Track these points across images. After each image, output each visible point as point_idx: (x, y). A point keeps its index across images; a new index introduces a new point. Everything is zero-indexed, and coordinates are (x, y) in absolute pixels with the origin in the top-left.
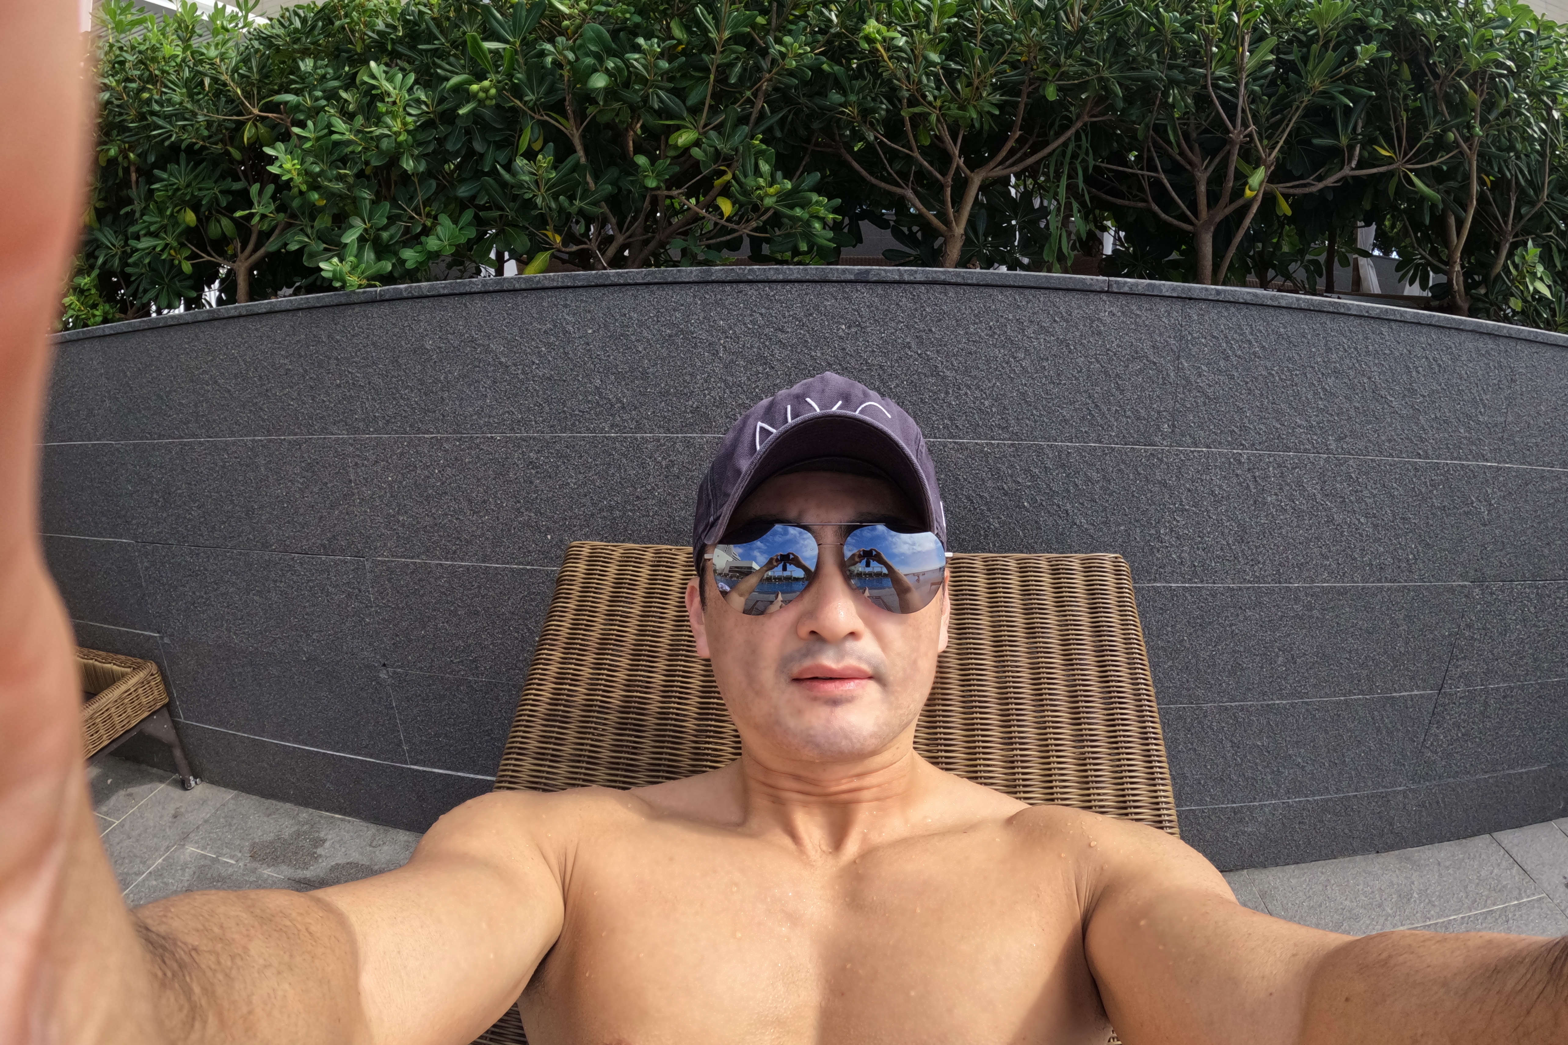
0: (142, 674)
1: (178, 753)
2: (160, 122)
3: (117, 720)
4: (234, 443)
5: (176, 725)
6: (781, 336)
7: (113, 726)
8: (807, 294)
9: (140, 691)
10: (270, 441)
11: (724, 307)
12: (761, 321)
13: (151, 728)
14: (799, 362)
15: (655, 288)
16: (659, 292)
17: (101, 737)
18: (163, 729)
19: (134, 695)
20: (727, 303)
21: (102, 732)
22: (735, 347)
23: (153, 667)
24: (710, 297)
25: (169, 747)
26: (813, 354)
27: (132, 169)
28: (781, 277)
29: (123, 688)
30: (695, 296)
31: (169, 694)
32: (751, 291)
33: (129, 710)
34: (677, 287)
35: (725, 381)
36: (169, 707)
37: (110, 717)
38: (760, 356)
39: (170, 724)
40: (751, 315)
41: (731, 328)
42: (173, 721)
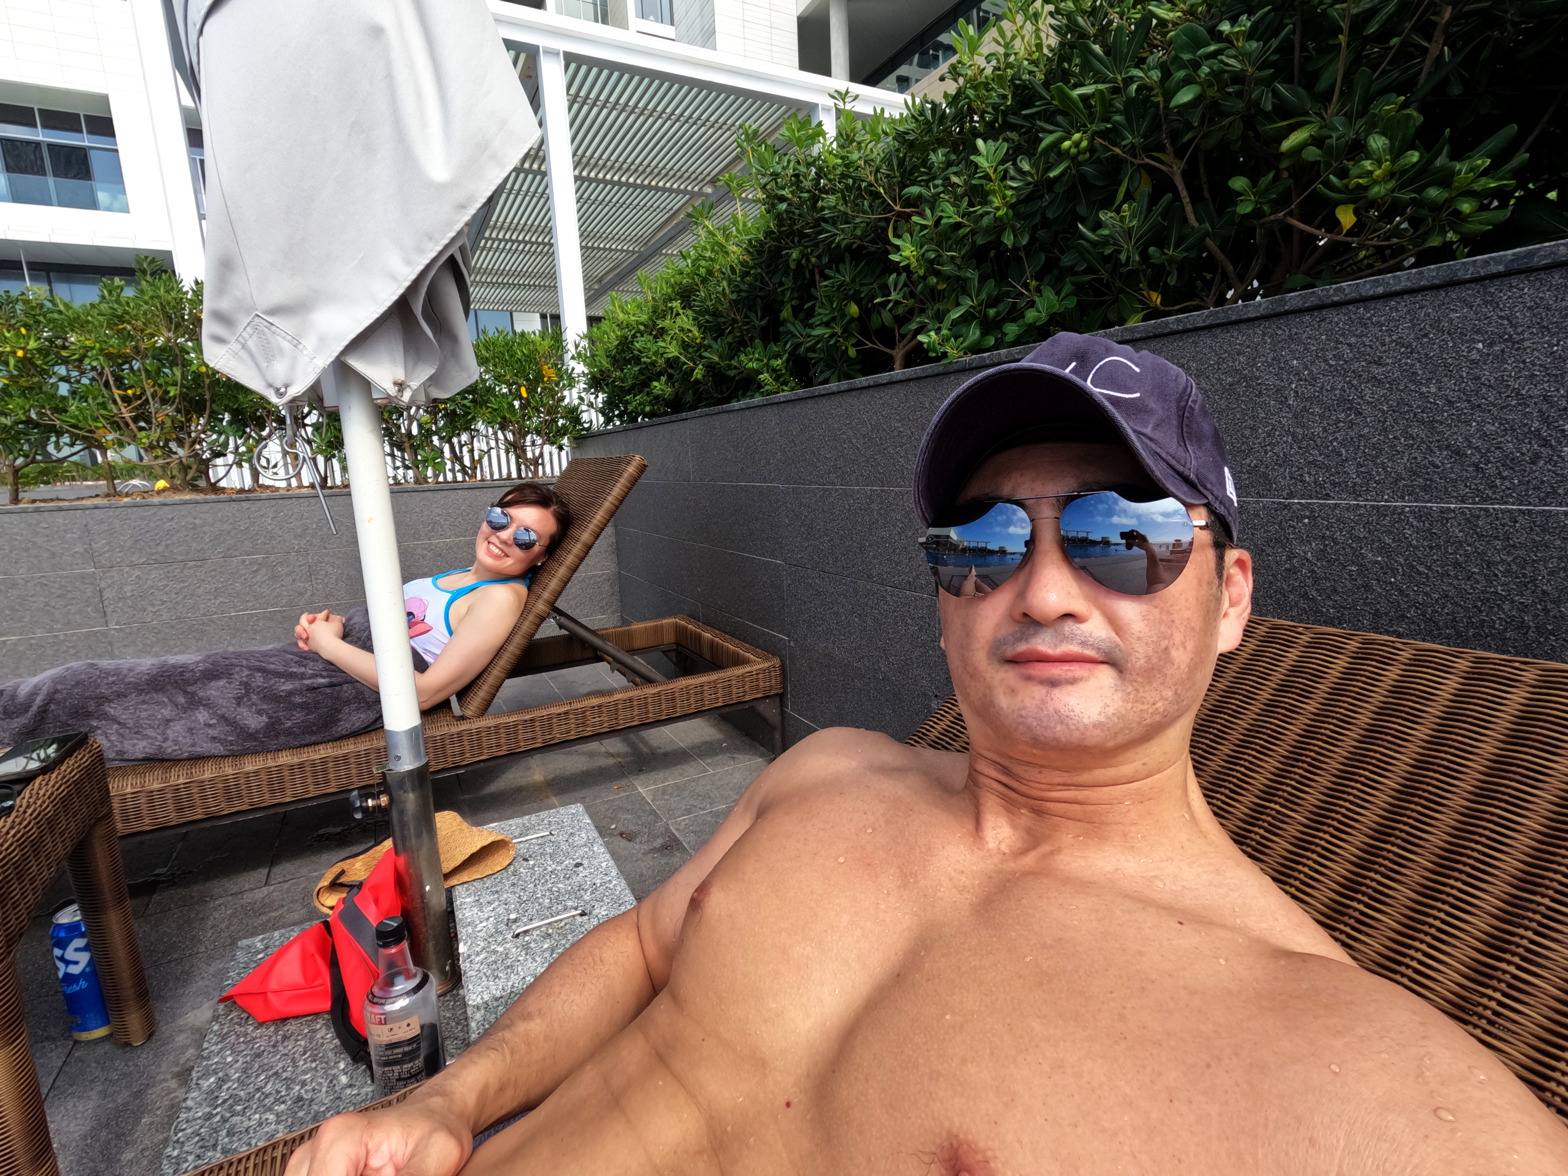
0: (766, 665)
1: (778, 736)
2: (829, 228)
3: (734, 690)
4: (858, 492)
5: (783, 713)
6: (1375, 370)
7: (730, 694)
8: (1422, 307)
9: (761, 676)
10: (882, 491)
11: (1300, 342)
12: (1347, 353)
13: (761, 707)
14: (1401, 402)
15: (1219, 330)
16: (1223, 336)
17: (717, 698)
18: (770, 711)
19: (754, 677)
20: (1304, 337)
21: (720, 695)
22: (1309, 391)
23: (777, 662)
24: (1283, 333)
25: (773, 728)
26: (1424, 389)
27: (816, 270)
28: (1380, 290)
29: (748, 669)
30: (1264, 334)
31: (784, 687)
32: (1337, 318)
33: (747, 687)
34: (1243, 326)
35: (1294, 435)
36: (781, 696)
37: (730, 686)
38: (1342, 400)
39: (779, 710)
40: (1336, 348)
41: (1306, 368)
42: (782, 710)
